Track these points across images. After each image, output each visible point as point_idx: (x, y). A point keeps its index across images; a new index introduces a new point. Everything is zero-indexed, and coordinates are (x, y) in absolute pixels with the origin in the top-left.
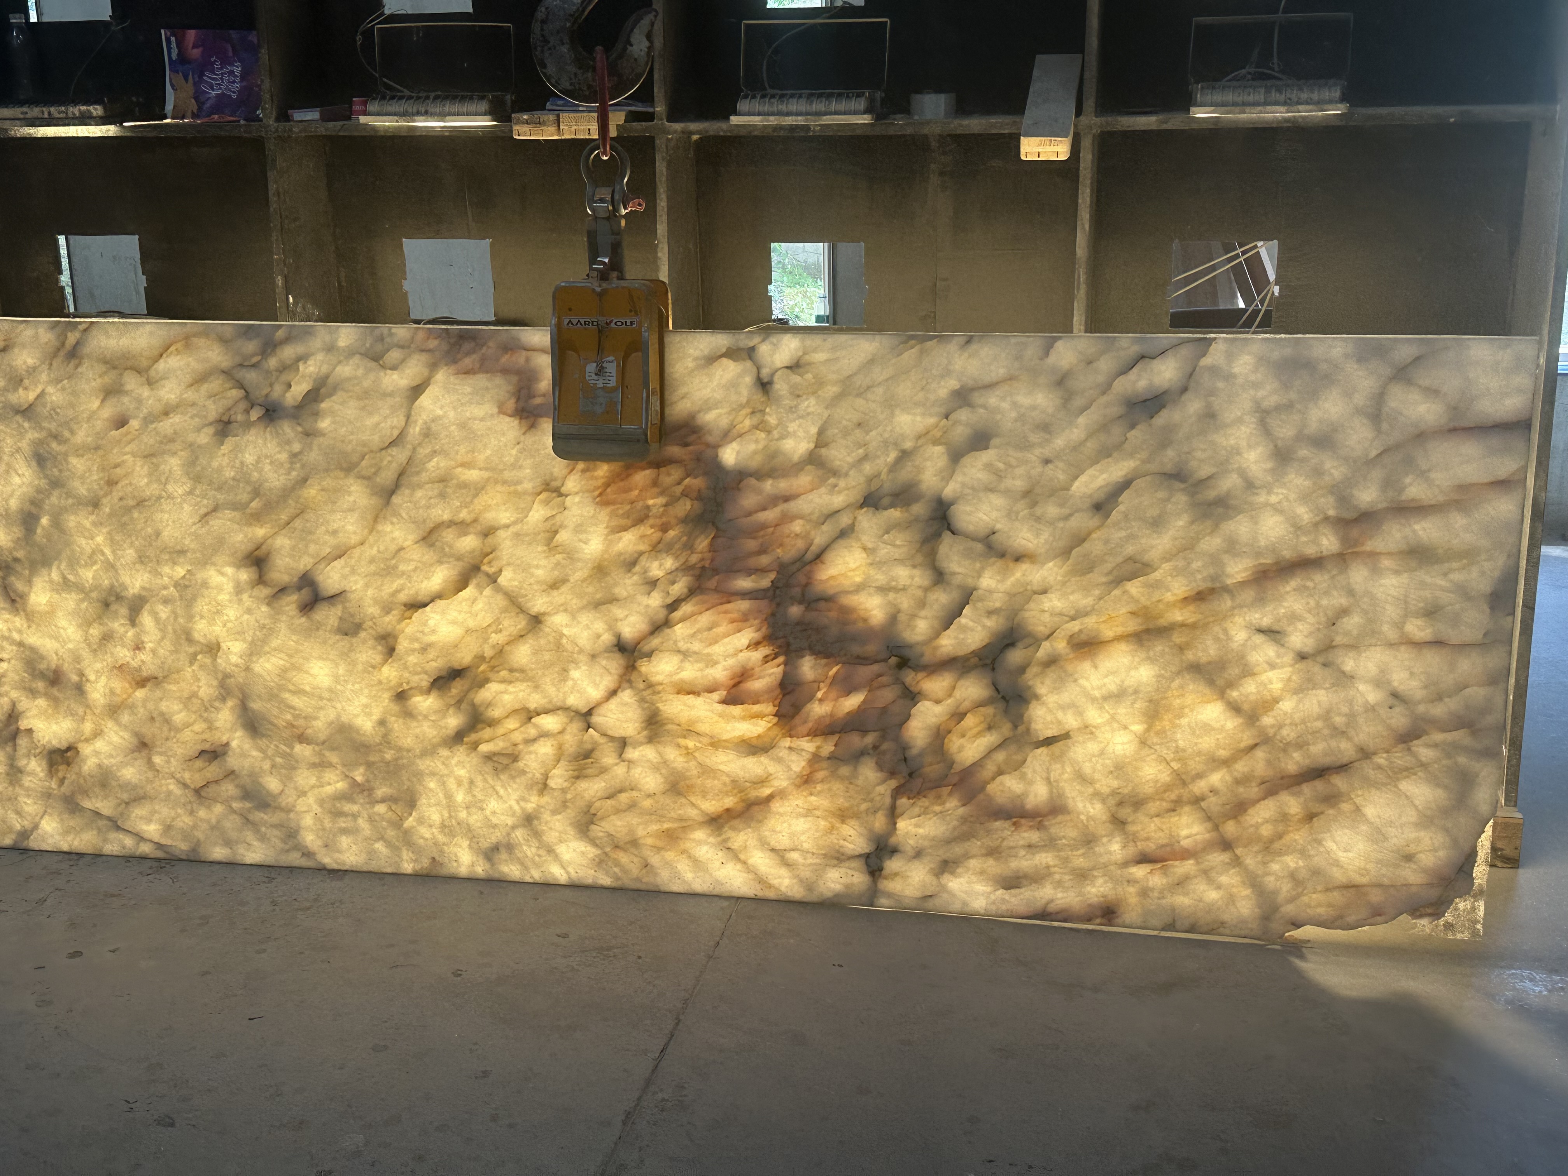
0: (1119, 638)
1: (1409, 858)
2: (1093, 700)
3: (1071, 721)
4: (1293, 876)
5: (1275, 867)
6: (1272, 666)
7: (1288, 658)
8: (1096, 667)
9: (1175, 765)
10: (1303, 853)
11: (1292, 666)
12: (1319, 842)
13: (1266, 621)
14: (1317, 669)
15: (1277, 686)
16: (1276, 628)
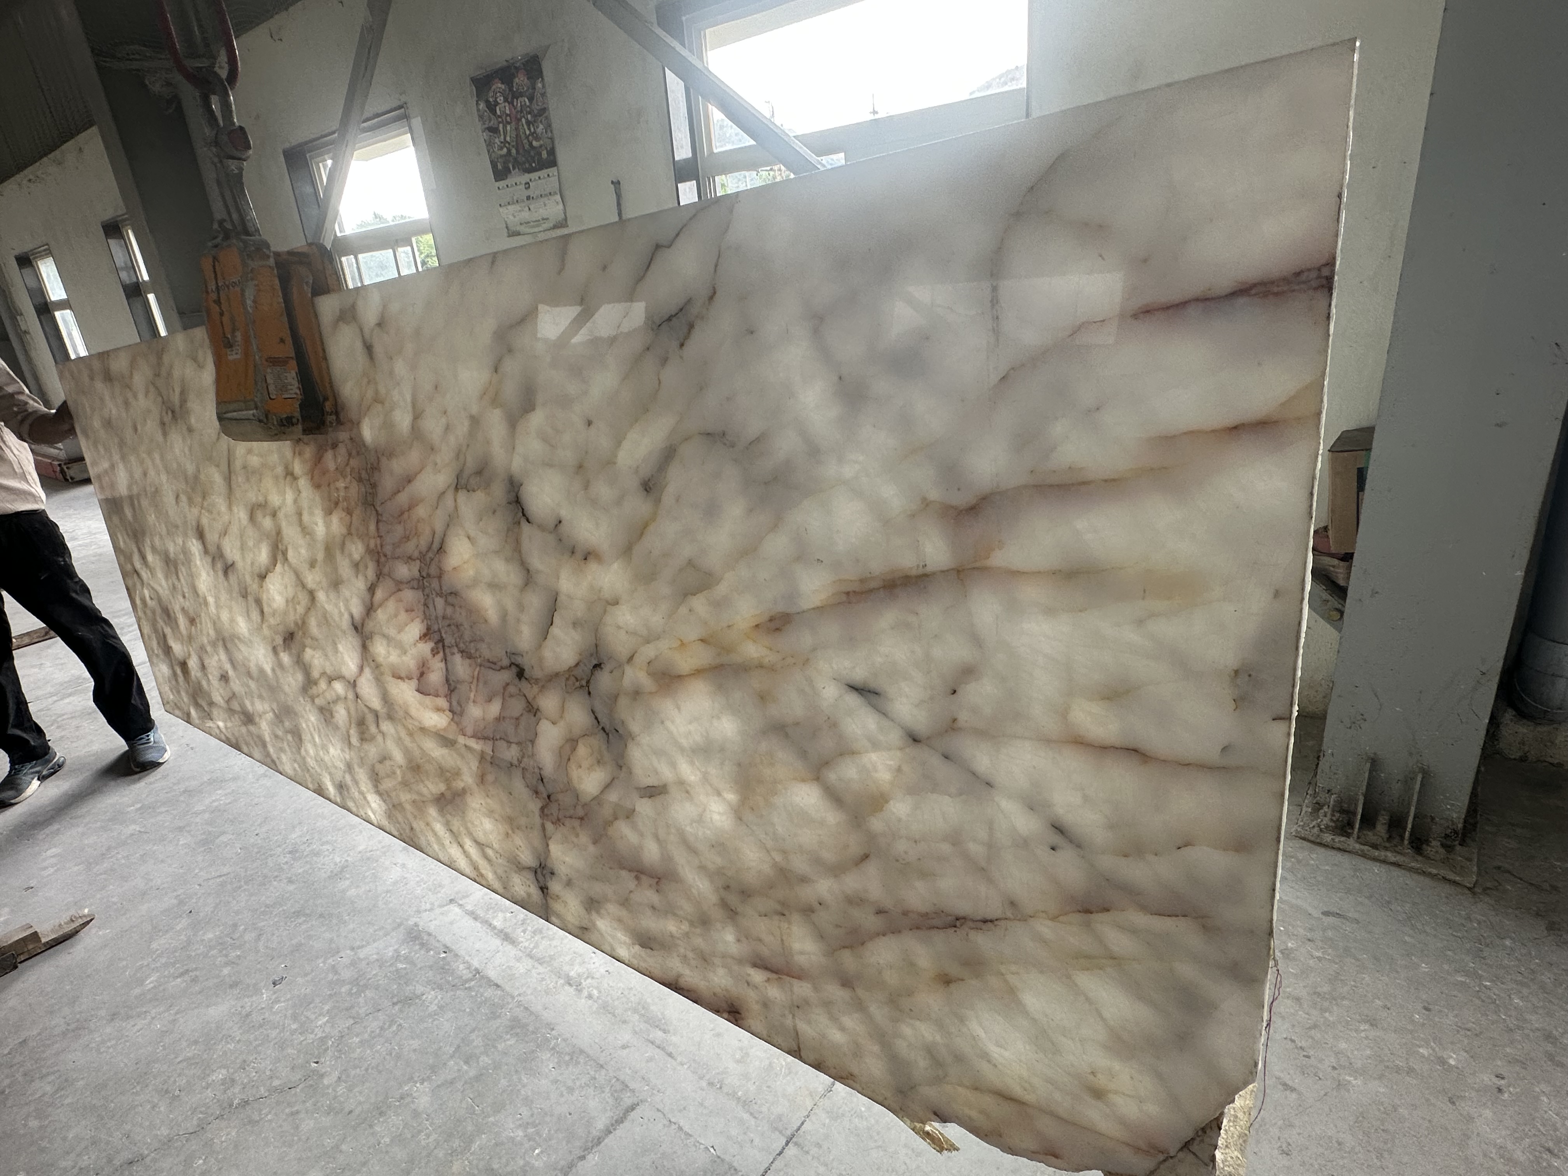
0: (698, 673)
1: (1098, 1094)
2: (682, 750)
3: (667, 774)
4: (930, 1051)
5: (907, 1030)
6: (876, 745)
7: (895, 736)
8: (679, 708)
9: (778, 858)
10: (940, 1025)
11: (901, 749)
12: (962, 1020)
13: (859, 674)
14: (935, 761)
15: (884, 776)
16: (873, 685)
